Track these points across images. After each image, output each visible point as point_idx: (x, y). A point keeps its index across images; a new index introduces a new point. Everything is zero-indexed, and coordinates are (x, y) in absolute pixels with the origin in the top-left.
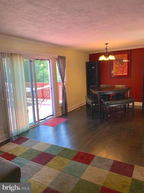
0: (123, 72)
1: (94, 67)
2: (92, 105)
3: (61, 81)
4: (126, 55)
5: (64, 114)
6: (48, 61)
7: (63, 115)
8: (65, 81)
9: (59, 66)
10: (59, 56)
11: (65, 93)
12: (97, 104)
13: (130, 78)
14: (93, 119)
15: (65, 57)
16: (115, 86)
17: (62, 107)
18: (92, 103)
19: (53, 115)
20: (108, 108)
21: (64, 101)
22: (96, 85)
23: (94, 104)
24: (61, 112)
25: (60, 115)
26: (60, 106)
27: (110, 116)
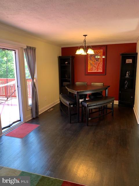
0: (98, 69)
1: (67, 62)
2: (70, 107)
3: (30, 77)
4: (102, 50)
5: (35, 117)
6: (13, 52)
7: (33, 119)
8: (35, 77)
9: (27, 59)
10: (27, 47)
11: (36, 92)
12: (75, 106)
13: (106, 75)
14: (70, 123)
15: (35, 48)
16: (92, 83)
17: (32, 109)
18: (70, 105)
19: (20, 120)
20: (88, 110)
21: (35, 101)
22: (70, 82)
23: (72, 106)
24: (30, 115)
25: (29, 120)
26: (30, 108)
27: (91, 119)
